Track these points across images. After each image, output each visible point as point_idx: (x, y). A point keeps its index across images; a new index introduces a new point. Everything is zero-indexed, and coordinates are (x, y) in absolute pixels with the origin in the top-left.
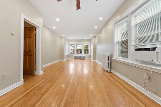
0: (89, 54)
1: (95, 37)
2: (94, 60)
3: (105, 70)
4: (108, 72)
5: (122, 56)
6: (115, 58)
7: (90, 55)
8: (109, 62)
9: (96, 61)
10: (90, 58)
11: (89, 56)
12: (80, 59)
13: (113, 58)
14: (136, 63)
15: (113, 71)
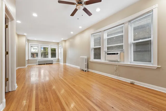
0: (57, 57)
1: (65, 41)
2: (65, 64)
3: (84, 71)
4: (87, 71)
5: (95, 58)
6: (91, 60)
7: (58, 59)
8: (87, 63)
9: (67, 64)
10: (58, 63)
11: (56, 60)
12: (46, 64)
13: (90, 60)
14: (107, 62)
15: (90, 70)
